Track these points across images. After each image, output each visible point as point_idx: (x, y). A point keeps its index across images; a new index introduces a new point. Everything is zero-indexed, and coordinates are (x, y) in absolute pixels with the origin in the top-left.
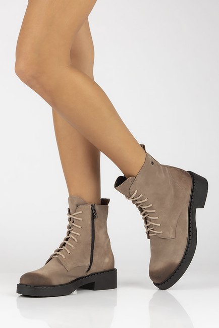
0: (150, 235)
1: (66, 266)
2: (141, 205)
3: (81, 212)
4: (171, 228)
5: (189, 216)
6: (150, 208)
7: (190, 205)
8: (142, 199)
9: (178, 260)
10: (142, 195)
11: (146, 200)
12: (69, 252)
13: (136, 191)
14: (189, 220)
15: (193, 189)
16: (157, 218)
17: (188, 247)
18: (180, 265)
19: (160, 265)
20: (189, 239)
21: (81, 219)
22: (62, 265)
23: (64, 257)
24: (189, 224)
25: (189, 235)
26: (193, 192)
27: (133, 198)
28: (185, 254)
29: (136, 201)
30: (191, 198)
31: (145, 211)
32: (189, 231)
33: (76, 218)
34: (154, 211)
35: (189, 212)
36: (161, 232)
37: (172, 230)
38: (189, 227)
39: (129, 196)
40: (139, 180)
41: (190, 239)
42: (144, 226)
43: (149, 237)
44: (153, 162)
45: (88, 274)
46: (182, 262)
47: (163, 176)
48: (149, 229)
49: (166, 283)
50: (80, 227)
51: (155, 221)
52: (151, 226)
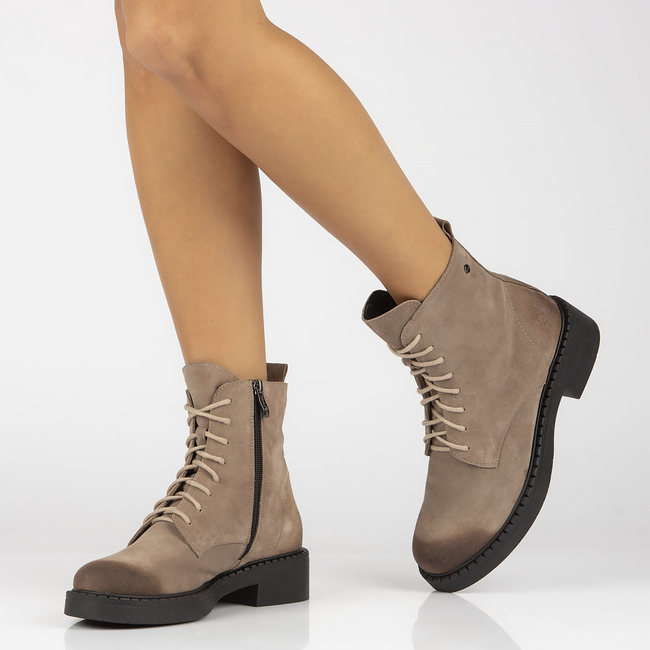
0: (434, 448)
1: (193, 544)
2: (423, 371)
3: (227, 401)
4: (491, 440)
5: (541, 415)
6: (445, 383)
7: (547, 388)
8: (428, 358)
9: (494, 523)
10: (430, 349)
11: (440, 360)
12: (198, 506)
13: (418, 337)
14: (539, 425)
15: (562, 347)
16: (460, 410)
17: (524, 495)
18: (497, 538)
19: (446, 530)
20: (530, 475)
21: (226, 420)
22: (184, 540)
23: (187, 519)
24: (538, 435)
25: (533, 465)
26: (558, 354)
27: (408, 353)
28: (515, 513)
29: (414, 360)
30: (553, 370)
31: (431, 387)
32: (535, 455)
33: (215, 418)
34: (456, 391)
35: (542, 406)
36: (465, 448)
37: (494, 447)
38: (536, 445)
39: (397, 345)
40: (429, 310)
41: (532, 476)
42: (423, 423)
43: (429, 452)
44: (470, 267)
45: (243, 562)
46: (503, 530)
47: (491, 304)
48: (434, 434)
49: (455, 577)
50: (224, 441)
51: (453, 416)
52: (438, 428)
